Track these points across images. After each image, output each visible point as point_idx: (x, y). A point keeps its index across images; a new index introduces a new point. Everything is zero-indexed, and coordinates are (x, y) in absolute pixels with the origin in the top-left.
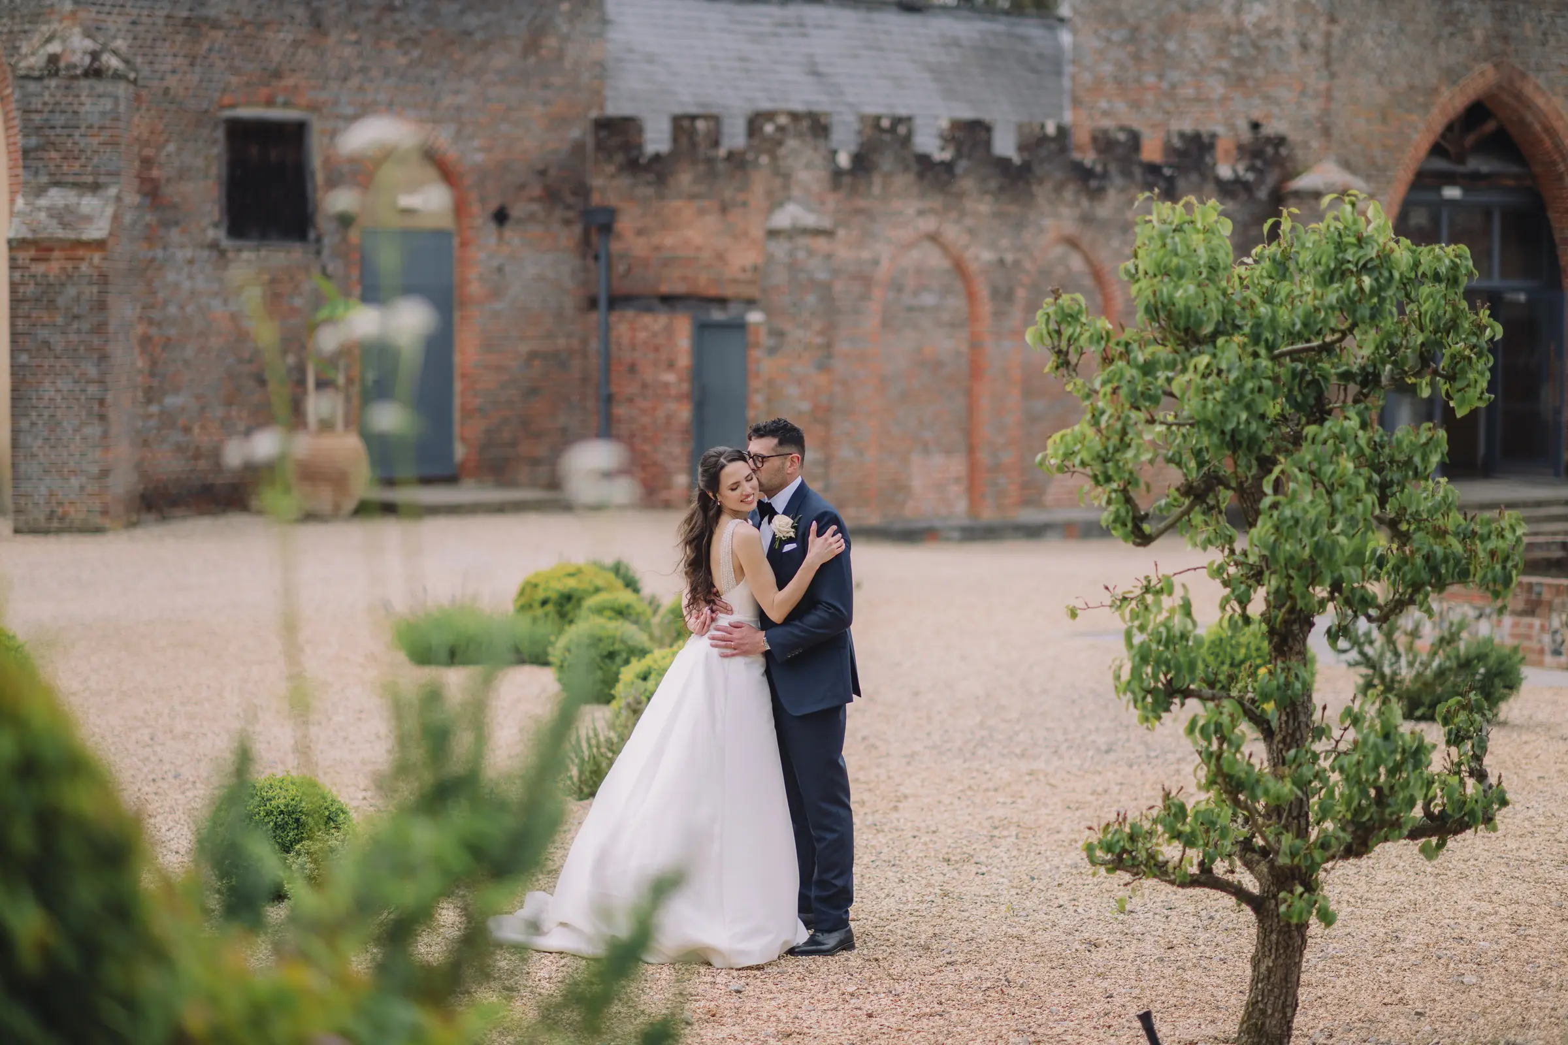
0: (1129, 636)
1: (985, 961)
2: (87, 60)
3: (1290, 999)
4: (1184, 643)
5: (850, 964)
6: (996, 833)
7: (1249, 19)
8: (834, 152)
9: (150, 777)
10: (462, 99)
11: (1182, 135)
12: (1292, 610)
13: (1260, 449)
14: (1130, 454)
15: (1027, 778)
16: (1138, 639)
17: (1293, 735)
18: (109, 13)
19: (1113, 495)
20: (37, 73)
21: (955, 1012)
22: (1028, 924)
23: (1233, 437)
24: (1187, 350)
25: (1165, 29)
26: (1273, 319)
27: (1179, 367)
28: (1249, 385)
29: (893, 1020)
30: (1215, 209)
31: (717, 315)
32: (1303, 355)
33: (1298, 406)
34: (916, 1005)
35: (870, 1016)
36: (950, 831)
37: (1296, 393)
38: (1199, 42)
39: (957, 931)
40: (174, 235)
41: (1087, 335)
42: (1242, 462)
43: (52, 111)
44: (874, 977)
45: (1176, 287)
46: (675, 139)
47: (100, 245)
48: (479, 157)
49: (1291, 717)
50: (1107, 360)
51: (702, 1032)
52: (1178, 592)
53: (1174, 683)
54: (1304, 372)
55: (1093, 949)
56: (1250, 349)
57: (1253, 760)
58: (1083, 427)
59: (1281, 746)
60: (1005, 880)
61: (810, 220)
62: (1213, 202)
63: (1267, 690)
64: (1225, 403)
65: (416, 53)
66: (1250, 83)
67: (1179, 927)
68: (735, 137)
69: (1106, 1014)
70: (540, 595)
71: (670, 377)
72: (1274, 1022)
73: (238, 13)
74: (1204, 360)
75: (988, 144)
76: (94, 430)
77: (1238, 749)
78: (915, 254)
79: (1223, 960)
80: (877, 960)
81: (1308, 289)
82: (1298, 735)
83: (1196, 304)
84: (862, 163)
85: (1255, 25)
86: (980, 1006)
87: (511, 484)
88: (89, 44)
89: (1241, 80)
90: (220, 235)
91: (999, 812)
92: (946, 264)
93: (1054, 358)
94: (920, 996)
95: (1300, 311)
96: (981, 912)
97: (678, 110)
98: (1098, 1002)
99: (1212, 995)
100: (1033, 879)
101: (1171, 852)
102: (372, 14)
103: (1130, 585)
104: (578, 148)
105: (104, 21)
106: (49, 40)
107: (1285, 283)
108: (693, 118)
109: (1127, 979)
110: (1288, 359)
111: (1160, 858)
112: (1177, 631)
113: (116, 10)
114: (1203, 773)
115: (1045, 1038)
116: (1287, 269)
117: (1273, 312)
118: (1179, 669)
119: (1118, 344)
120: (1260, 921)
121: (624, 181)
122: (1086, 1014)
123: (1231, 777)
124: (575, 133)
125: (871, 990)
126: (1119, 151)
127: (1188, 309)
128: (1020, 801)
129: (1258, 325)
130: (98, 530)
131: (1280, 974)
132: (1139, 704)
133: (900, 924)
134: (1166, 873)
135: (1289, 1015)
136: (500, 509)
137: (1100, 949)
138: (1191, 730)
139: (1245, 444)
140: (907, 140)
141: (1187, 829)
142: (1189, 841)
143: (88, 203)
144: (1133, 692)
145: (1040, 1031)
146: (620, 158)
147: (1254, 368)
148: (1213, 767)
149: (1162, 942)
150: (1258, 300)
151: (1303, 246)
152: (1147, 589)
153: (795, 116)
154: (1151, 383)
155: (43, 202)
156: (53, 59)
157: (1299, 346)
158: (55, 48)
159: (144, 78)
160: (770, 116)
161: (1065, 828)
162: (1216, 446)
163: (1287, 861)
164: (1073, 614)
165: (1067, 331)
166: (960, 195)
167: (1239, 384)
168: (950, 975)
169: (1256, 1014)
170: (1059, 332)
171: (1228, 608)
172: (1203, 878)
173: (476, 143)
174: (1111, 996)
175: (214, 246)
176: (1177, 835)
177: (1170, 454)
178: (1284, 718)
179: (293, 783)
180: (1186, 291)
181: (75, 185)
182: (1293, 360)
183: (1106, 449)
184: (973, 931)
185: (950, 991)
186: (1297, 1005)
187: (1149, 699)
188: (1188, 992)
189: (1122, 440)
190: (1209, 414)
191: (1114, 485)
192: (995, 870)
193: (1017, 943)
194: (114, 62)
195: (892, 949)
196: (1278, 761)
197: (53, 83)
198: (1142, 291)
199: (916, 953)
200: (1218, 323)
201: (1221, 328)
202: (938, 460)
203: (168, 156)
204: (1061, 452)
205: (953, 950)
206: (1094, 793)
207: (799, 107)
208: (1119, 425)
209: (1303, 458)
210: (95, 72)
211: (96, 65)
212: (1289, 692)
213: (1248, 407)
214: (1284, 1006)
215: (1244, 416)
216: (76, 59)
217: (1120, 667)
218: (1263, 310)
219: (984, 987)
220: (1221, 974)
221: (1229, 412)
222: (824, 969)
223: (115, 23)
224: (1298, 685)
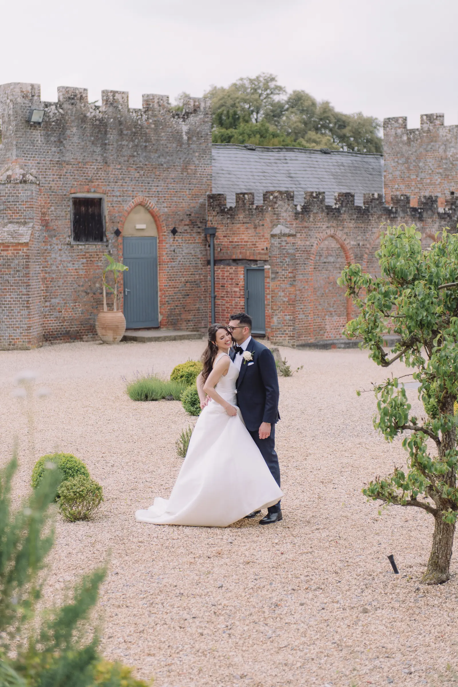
0: (379, 405)
1: (332, 528)
2: (21, 177)
3: (449, 551)
4: (402, 407)
5: (278, 529)
6: (343, 470)
7: (449, 154)
8: (296, 206)
9: (23, 449)
10: (159, 189)
11: (425, 197)
12: (447, 393)
13: (432, 327)
14: (378, 330)
15: (358, 446)
16: (383, 406)
17: (448, 444)
18: (29, 160)
19: (372, 347)
20: (3, 182)
21: (317, 552)
22: (351, 511)
23: (421, 323)
24: (402, 286)
25: (418, 158)
26: (437, 273)
27: (399, 294)
28: (427, 301)
29: (291, 555)
30: (413, 228)
31: (253, 266)
32: (451, 288)
33: (449, 309)
34: (302, 548)
35: (282, 554)
36: (325, 469)
37: (448, 303)
38: (431, 163)
39: (322, 514)
40: (54, 240)
41: (362, 280)
42: (425, 332)
43: (9, 196)
44: (286, 536)
45: (398, 261)
46: (237, 202)
47: (26, 244)
48: (166, 210)
49: (448, 436)
50: (369, 291)
51: (214, 562)
52: (400, 386)
53: (398, 423)
54: (451, 295)
55: (375, 521)
56: (428, 286)
57: (430, 456)
58: (360, 318)
59: (444, 448)
60: (344, 491)
61: (287, 231)
62: (413, 225)
63: (437, 426)
64: (417, 309)
65: (142, 172)
66: (450, 178)
67: (411, 512)
68: (259, 201)
69: (378, 552)
70: (181, 374)
71: (237, 289)
72: (442, 561)
73: (77, 159)
74: (409, 291)
75: (353, 201)
76: (25, 312)
77: (424, 452)
78: (326, 242)
79: (427, 527)
80: (288, 528)
81: (453, 260)
82: (450, 444)
83: (405, 268)
84: (306, 209)
85: (451, 156)
86: (327, 549)
87: (179, 330)
88: (22, 171)
89: (447, 176)
90: (72, 239)
91: (345, 461)
92: (338, 246)
93: (348, 290)
94: (304, 544)
95: (448, 270)
96: (332, 506)
97: (239, 191)
98: (375, 546)
99: (422, 543)
100: (355, 490)
101: (398, 492)
102: (126, 158)
103: (381, 382)
104: (202, 206)
105: (28, 163)
106: (8, 170)
107: (443, 258)
108: (244, 194)
109: (388, 536)
110: (445, 289)
111: (395, 494)
112: (399, 402)
113: (31, 159)
114: (410, 462)
115: (351, 564)
116: (445, 252)
117: (437, 270)
118: (400, 418)
119: (374, 284)
120: (436, 520)
121: (219, 218)
122: (369, 552)
123: (421, 464)
124: (201, 200)
125: (284, 542)
126: (402, 204)
127: (402, 270)
128: (354, 455)
129: (431, 276)
130: (27, 349)
131: (444, 541)
132: (384, 432)
133: (300, 511)
134: (397, 500)
135: (448, 558)
136: (175, 339)
137: (378, 522)
138: (404, 444)
139: (426, 325)
140: (323, 200)
141: (405, 483)
142: (406, 488)
143: (22, 229)
144: (381, 428)
145: (350, 560)
146: (218, 209)
147: (429, 294)
148: (414, 460)
149: (403, 518)
150: (432, 265)
151: (450, 243)
152: (389, 384)
153: (280, 193)
154: (387, 300)
155: (5, 229)
156: (9, 177)
157: (450, 284)
158: (9, 173)
159: (42, 183)
160: (272, 193)
161: (370, 467)
162: (414, 326)
163: (446, 497)
164: (359, 394)
165: (354, 279)
166: (343, 221)
167: (423, 301)
168: (317, 534)
169: (435, 557)
170: (350, 280)
171: (422, 392)
172: (412, 502)
173: (165, 205)
174: (380, 544)
175: (69, 244)
176: (401, 486)
177: (396, 329)
178: (445, 437)
179: (64, 457)
180: (401, 262)
181: (17, 223)
182: (448, 290)
183: (368, 328)
184: (328, 514)
185: (316, 542)
186: (452, 553)
187: (389, 430)
188: (412, 541)
189: (374, 324)
190: (410, 314)
191: (373, 343)
192: (340, 487)
193: (345, 519)
194: (31, 178)
195: (295, 523)
196: (443, 454)
197: (9, 186)
198: (383, 262)
199: (305, 525)
200: (415, 275)
201: (417, 277)
202: (336, 318)
203: (51, 211)
204: (352, 329)
205: (319, 523)
206: (383, 452)
207: (283, 189)
208: (373, 318)
209: (450, 330)
210: (24, 182)
211: (24, 179)
212: (446, 426)
213: (427, 310)
214: (446, 554)
215: (425, 314)
216: (17, 177)
217: (376, 418)
218: (434, 269)
219: (330, 540)
220: (426, 533)
221: (419, 312)
222: (267, 532)
223: (31, 163)
224: (450, 424)
